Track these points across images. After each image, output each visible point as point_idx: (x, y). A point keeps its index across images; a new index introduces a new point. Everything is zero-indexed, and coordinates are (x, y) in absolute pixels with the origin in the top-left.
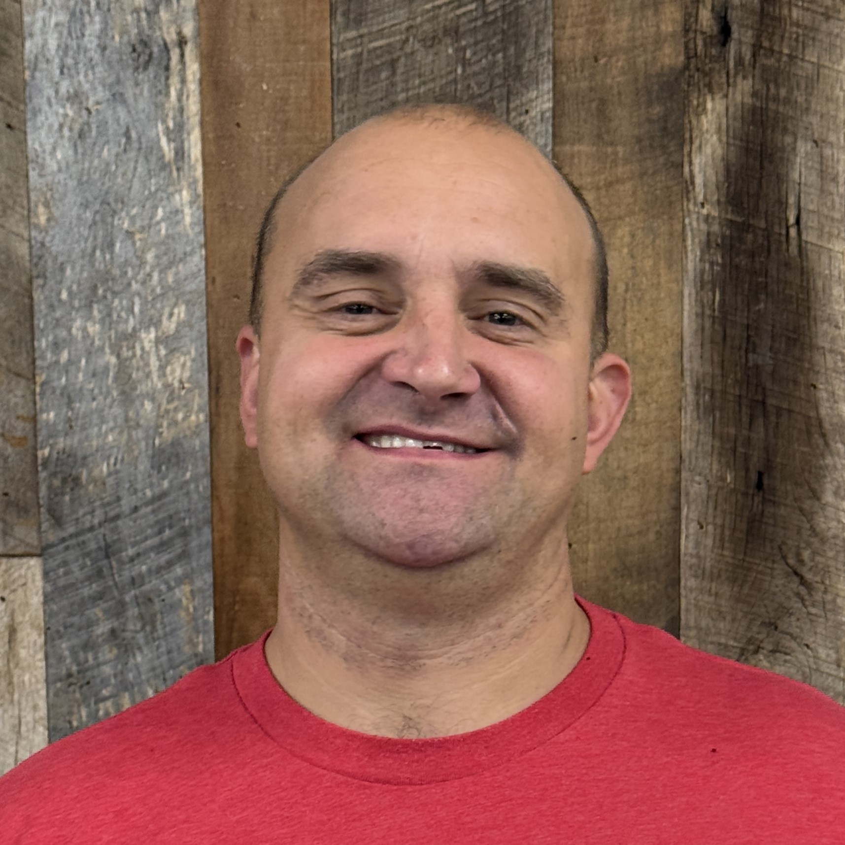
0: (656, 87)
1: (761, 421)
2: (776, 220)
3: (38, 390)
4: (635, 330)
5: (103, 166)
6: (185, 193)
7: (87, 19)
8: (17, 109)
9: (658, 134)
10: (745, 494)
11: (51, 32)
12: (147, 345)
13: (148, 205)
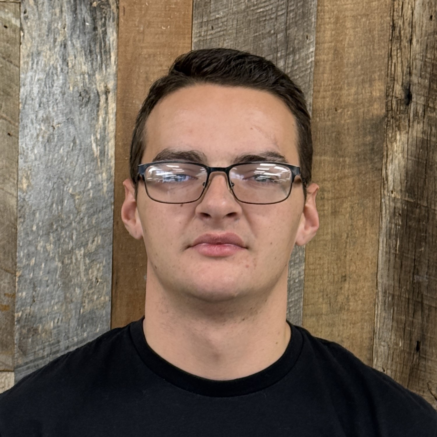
0: (369, 126)
1: (420, 312)
2: (433, 202)
3: (17, 280)
4: (351, 260)
5: (60, 158)
6: (104, 174)
7: (55, 77)
8: (14, 125)
9: (369, 152)
10: (409, 353)
11: (35, 83)
12: (79, 257)
13: (84, 179)
